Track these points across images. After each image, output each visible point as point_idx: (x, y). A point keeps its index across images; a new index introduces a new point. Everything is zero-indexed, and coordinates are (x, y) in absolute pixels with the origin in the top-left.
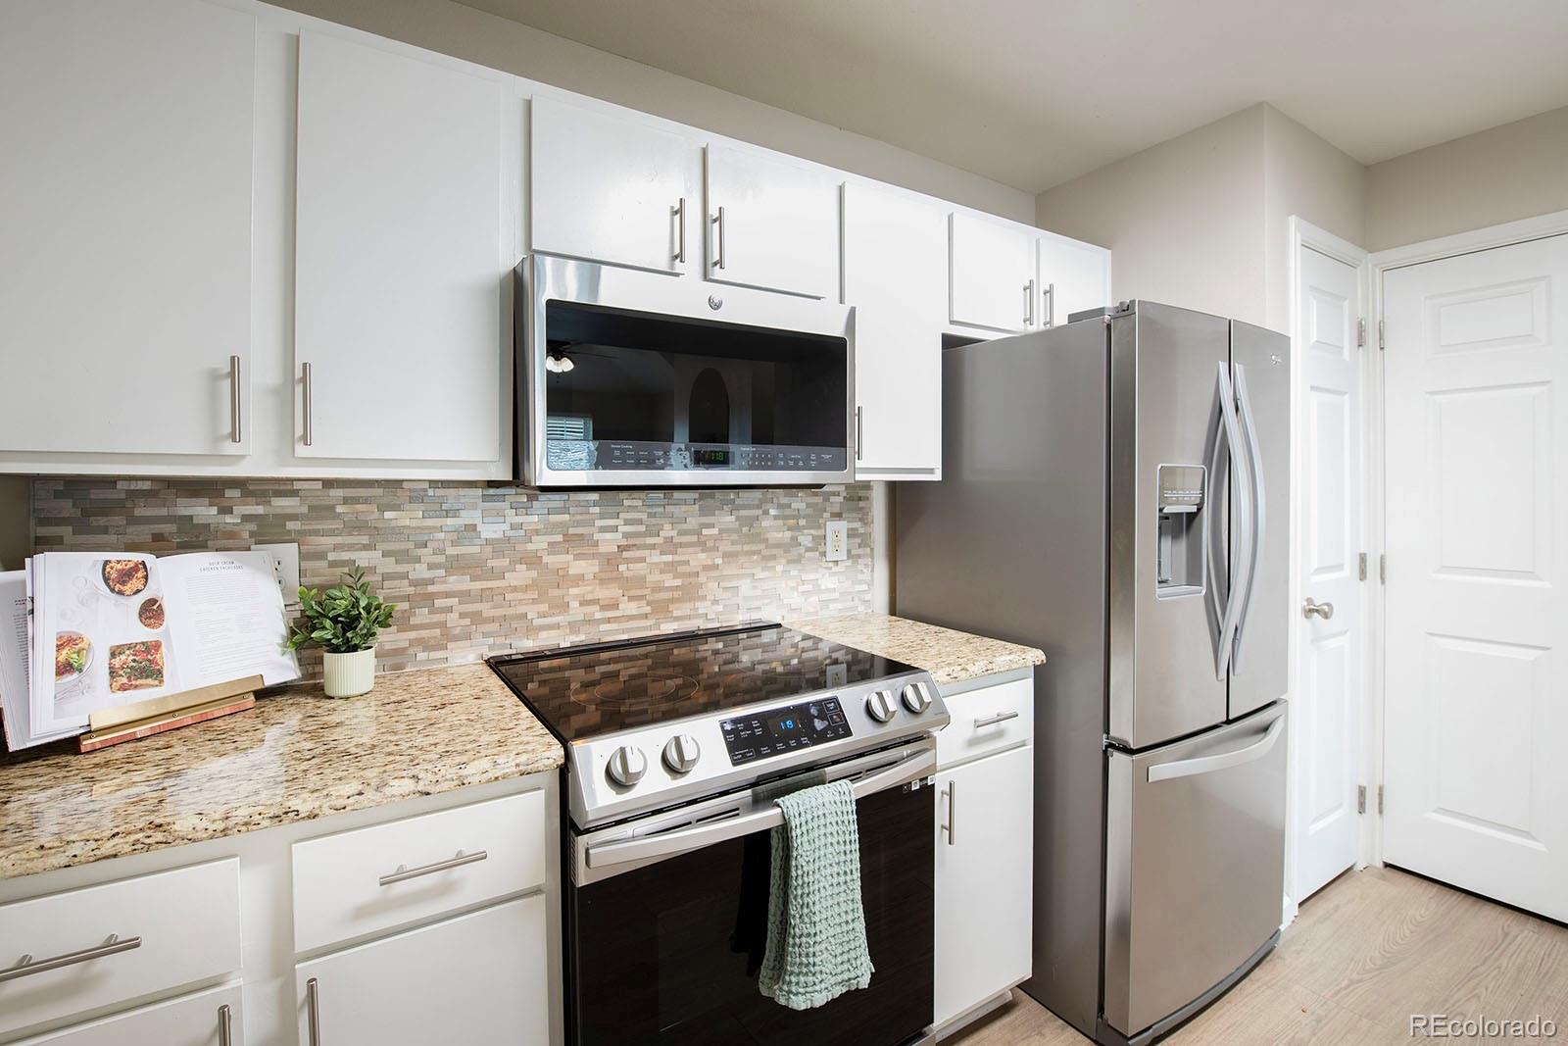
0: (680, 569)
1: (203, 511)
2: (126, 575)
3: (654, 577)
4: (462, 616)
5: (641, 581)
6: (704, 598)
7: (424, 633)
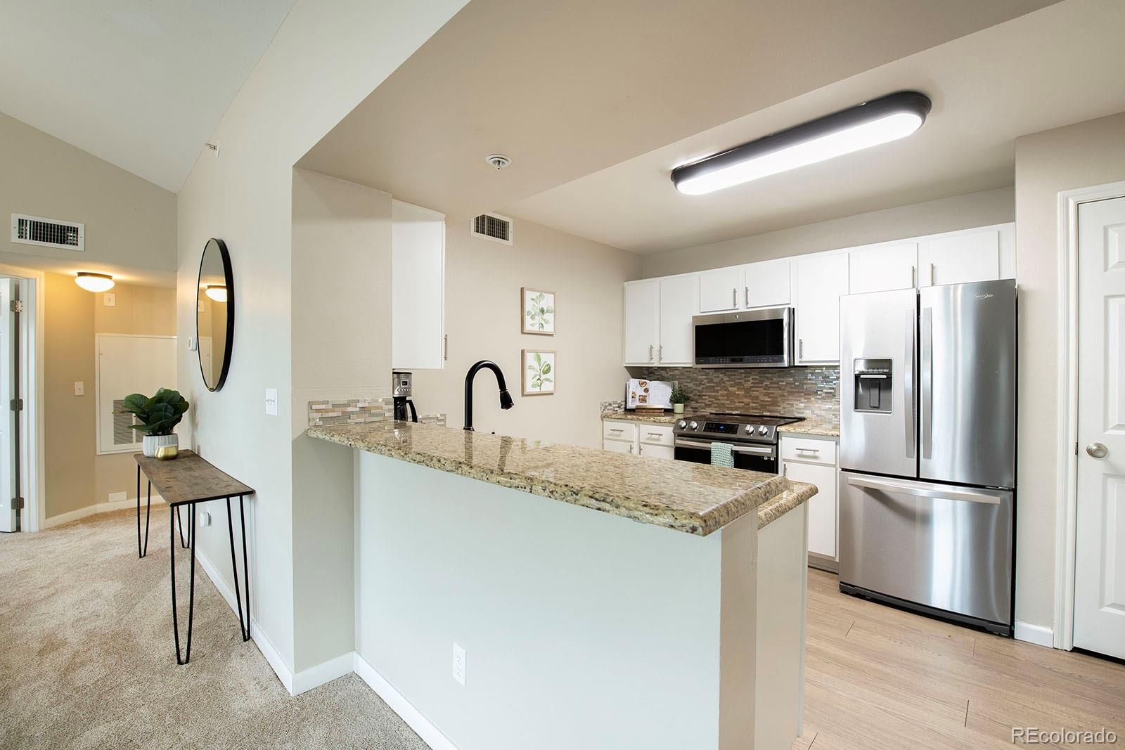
0: (771, 395)
1: (663, 373)
2: (643, 383)
3: (762, 398)
4: (709, 401)
5: (757, 398)
6: (779, 406)
7: (701, 404)
